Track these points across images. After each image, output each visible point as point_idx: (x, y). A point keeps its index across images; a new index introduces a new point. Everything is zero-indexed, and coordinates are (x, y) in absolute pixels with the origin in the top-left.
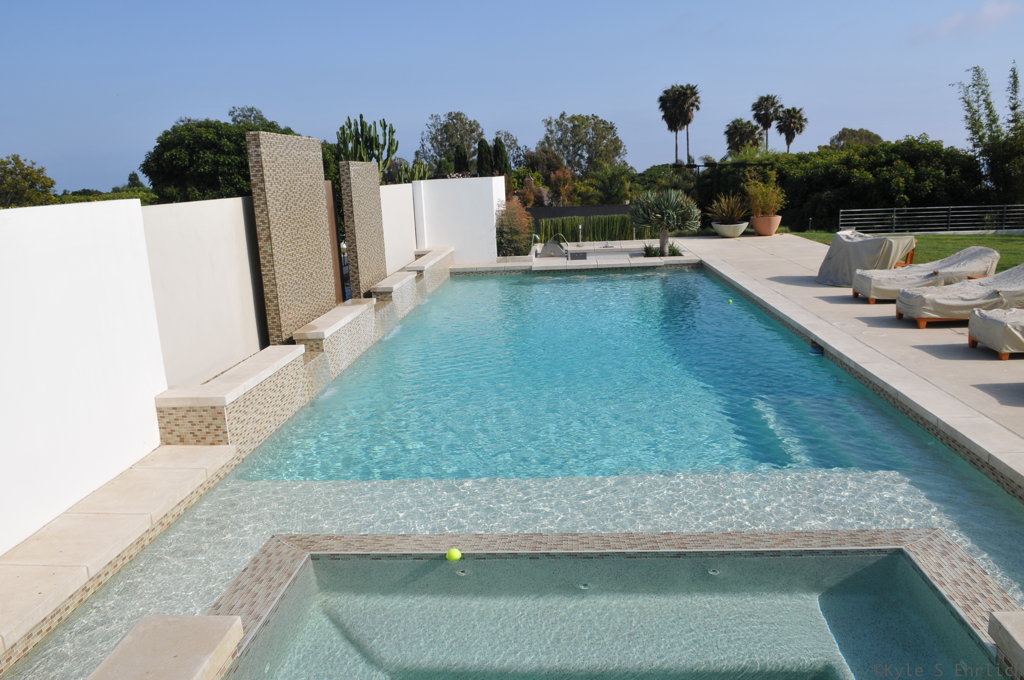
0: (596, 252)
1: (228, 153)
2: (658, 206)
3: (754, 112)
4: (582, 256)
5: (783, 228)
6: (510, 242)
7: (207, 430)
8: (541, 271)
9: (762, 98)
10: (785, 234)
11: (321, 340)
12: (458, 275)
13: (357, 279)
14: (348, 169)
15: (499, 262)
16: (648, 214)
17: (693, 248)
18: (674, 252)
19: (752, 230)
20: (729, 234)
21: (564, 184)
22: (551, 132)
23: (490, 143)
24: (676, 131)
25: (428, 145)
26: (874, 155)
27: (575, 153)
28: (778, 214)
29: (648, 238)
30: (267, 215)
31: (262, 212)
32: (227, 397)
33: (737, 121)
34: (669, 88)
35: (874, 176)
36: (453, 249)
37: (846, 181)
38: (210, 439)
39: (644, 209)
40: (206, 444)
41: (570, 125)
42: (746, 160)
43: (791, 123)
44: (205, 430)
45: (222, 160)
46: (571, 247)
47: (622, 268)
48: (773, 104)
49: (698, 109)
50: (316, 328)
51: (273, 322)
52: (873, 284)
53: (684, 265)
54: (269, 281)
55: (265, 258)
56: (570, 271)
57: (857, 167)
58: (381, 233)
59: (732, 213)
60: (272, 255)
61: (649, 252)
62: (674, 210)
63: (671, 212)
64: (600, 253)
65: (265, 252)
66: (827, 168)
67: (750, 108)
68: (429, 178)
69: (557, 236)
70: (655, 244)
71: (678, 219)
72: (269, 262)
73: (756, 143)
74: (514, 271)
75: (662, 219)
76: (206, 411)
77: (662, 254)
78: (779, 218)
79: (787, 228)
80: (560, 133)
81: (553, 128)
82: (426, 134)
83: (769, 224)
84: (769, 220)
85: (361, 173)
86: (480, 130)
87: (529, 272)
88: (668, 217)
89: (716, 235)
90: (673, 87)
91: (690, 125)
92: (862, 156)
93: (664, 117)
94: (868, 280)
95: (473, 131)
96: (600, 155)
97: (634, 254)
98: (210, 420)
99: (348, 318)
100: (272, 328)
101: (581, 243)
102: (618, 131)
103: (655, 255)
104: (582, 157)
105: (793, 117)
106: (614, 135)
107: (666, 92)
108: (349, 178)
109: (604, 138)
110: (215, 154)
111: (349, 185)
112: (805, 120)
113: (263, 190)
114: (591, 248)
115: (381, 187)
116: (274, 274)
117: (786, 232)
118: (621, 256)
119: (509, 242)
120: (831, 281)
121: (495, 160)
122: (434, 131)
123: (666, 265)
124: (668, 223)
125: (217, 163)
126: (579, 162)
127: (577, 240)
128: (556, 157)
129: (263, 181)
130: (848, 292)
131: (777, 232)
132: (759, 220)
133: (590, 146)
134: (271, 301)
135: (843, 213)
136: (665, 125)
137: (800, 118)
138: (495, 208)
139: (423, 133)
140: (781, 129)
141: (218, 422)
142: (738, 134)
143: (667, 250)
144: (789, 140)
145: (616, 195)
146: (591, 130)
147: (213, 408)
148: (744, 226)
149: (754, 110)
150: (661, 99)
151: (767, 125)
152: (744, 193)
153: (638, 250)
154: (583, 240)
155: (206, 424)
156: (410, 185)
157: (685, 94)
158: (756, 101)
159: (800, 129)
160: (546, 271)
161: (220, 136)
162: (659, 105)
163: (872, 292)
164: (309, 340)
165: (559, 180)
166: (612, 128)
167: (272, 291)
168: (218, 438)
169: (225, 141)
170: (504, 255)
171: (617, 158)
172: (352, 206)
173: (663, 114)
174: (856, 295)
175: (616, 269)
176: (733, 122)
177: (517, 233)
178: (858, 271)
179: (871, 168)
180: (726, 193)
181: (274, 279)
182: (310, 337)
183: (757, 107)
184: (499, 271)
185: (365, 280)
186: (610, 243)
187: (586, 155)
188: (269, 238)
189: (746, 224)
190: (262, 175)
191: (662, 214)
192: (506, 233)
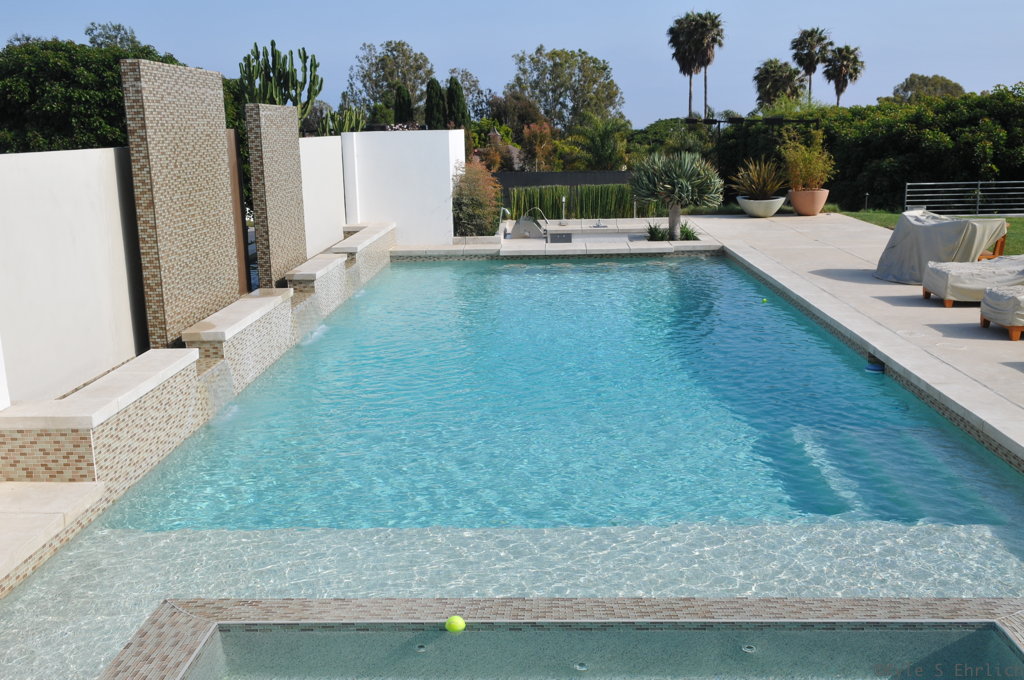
0: (583, 233)
1: (85, 87)
2: (668, 174)
3: (794, 51)
4: (566, 238)
5: (831, 206)
6: (471, 217)
7: (66, 461)
8: (512, 257)
9: (805, 33)
10: (832, 214)
11: (221, 342)
12: (401, 260)
13: (268, 261)
14: (258, 114)
15: (454, 244)
16: (655, 185)
17: (712, 231)
18: (688, 236)
19: (789, 208)
20: (760, 213)
21: (541, 142)
22: (524, 72)
23: (444, 85)
24: (690, 74)
25: (359, 85)
26: (953, 110)
27: (556, 101)
28: (824, 186)
29: (653, 215)
30: (149, 172)
31: (141, 169)
32: (93, 416)
33: (771, 62)
34: (683, 16)
35: (953, 138)
36: (394, 225)
37: (915, 145)
38: (68, 473)
39: (648, 178)
40: (62, 481)
41: (549, 63)
42: (783, 115)
43: (843, 66)
44: (63, 461)
45: (76, 95)
46: (551, 226)
47: (618, 255)
48: (820, 41)
49: (721, 45)
50: (213, 326)
51: (155, 318)
52: (951, 281)
53: (701, 252)
54: (150, 262)
55: (144, 231)
56: (551, 257)
57: (929, 126)
58: (300, 202)
59: (765, 185)
60: (155, 227)
61: (654, 235)
62: (689, 179)
63: (683, 181)
64: (589, 235)
65: (146, 222)
66: (890, 127)
67: (789, 46)
68: (363, 130)
69: (533, 211)
70: (663, 223)
71: (693, 192)
72: (150, 236)
73: (795, 92)
74: (476, 256)
75: (673, 192)
76: (65, 435)
77: (672, 237)
78: (825, 193)
79: (836, 206)
80: (535, 74)
81: (527, 66)
82: (356, 69)
83: (813, 201)
84: (813, 194)
85: (275, 120)
86: (429, 66)
87: (496, 258)
88: (681, 189)
89: (742, 213)
90: (688, 15)
91: (709, 67)
92: (937, 113)
93: (674, 55)
94: (944, 275)
95: (419, 68)
96: (589, 104)
97: (634, 237)
98: (69, 447)
99: (257, 315)
100: (154, 326)
101: (564, 221)
102: (612, 73)
103: (662, 239)
104: (564, 106)
105: (846, 58)
106: (607, 78)
107: (678, 22)
108: (259, 127)
109: (595, 82)
110: (67, 87)
111: (258, 136)
112: (862, 62)
113: (144, 139)
114: (578, 227)
115: (302, 140)
116: (157, 253)
117: (835, 211)
118: (617, 239)
119: (468, 219)
120: (895, 277)
121: (450, 108)
122: (366, 66)
123: (677, 252)
124: (680, 197)
125: (69, 100)
126: (560, 112)
127: (559, 217)
128: (531, 106)
129: (144, 127)
130: (917, 291)
131: (823, 211)
132: (800, 196)
133: (576, 92)
134: (152, 289)
135: (910, 187)
136: (675, 65)
137: (855, 60)
138: (452, 171)
139: (352, 68)
140: (829, 75)
141: (81, 450)
142: (771, 81)
143: (678, 232)
144: (839, 90)
145: (610, 157)
146: (577, 71)
147: (74, 431)
148: (779, 202)
149: (794, 48)
150: (671, 31)
151: (810, 69)
152: (780, 159)
153: (639, 231)
154: (568, 217)
155: (64, 452)
156: (339, 137)
157: (704, 25)
158: (798, 36)
159: (853, 76)
160: (517, 257)
161: (74, 63)
162: (669, 38)
163: (949, 291)
164: (203, 342)
165: (535, 136)
166: (605, 68)
167: (154, 276)
168: (81, 472)
169: (80, 69)
170: (463, 234)
171: (611, 109)
172: (262, 164)
173: (673, 51)
174: (927, 295)
175: (611, 255)
176: (765, 64)
177: (480, 205)
178: (931, 264)
179: (948, 128)
180: (756, 158)
181: (158, 259)
182: (205, 339)
183: (797, 44)
184: (455, 256)
185: (278, 265)
186: (603, 222)
187: (570, 104)
188: (152, 204)
189: (782, 200)
190: (143, 119)
191: (673, 185)
192: (466, 205)
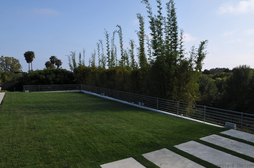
3: (50, 60)
5: (3, 91)
9: (52, 56)
24: (29, 63)
27: (6, 67)
34: (27, 52)
41: (5, 59)
48: (55, 58)
49: (34, 58)
67: (49, 59)
80: (1, 61)
90: (28, 52)
91: (32, 62)
93: (25, 59)
96: (14, 68)
105: (59, 62)
107: (26, 53)
109: (15, 64)
112: (62, 63)
117: (5, 92)
126: (8, 69)
133: (11, 66)
136: (26, 61)
137: (60, 62)
140: (56, 65)
144: (58, 67)
146: (11, 61)
149: (50, 59)
150: (25, 54)
151: (53, 63)
157: (30, 54)
158: (51, 57)
159: (61, 65)
162: (24, 56)
166: (18, 61)
173: (25, 58)
183: (50, 58)
187: (10, 68)
